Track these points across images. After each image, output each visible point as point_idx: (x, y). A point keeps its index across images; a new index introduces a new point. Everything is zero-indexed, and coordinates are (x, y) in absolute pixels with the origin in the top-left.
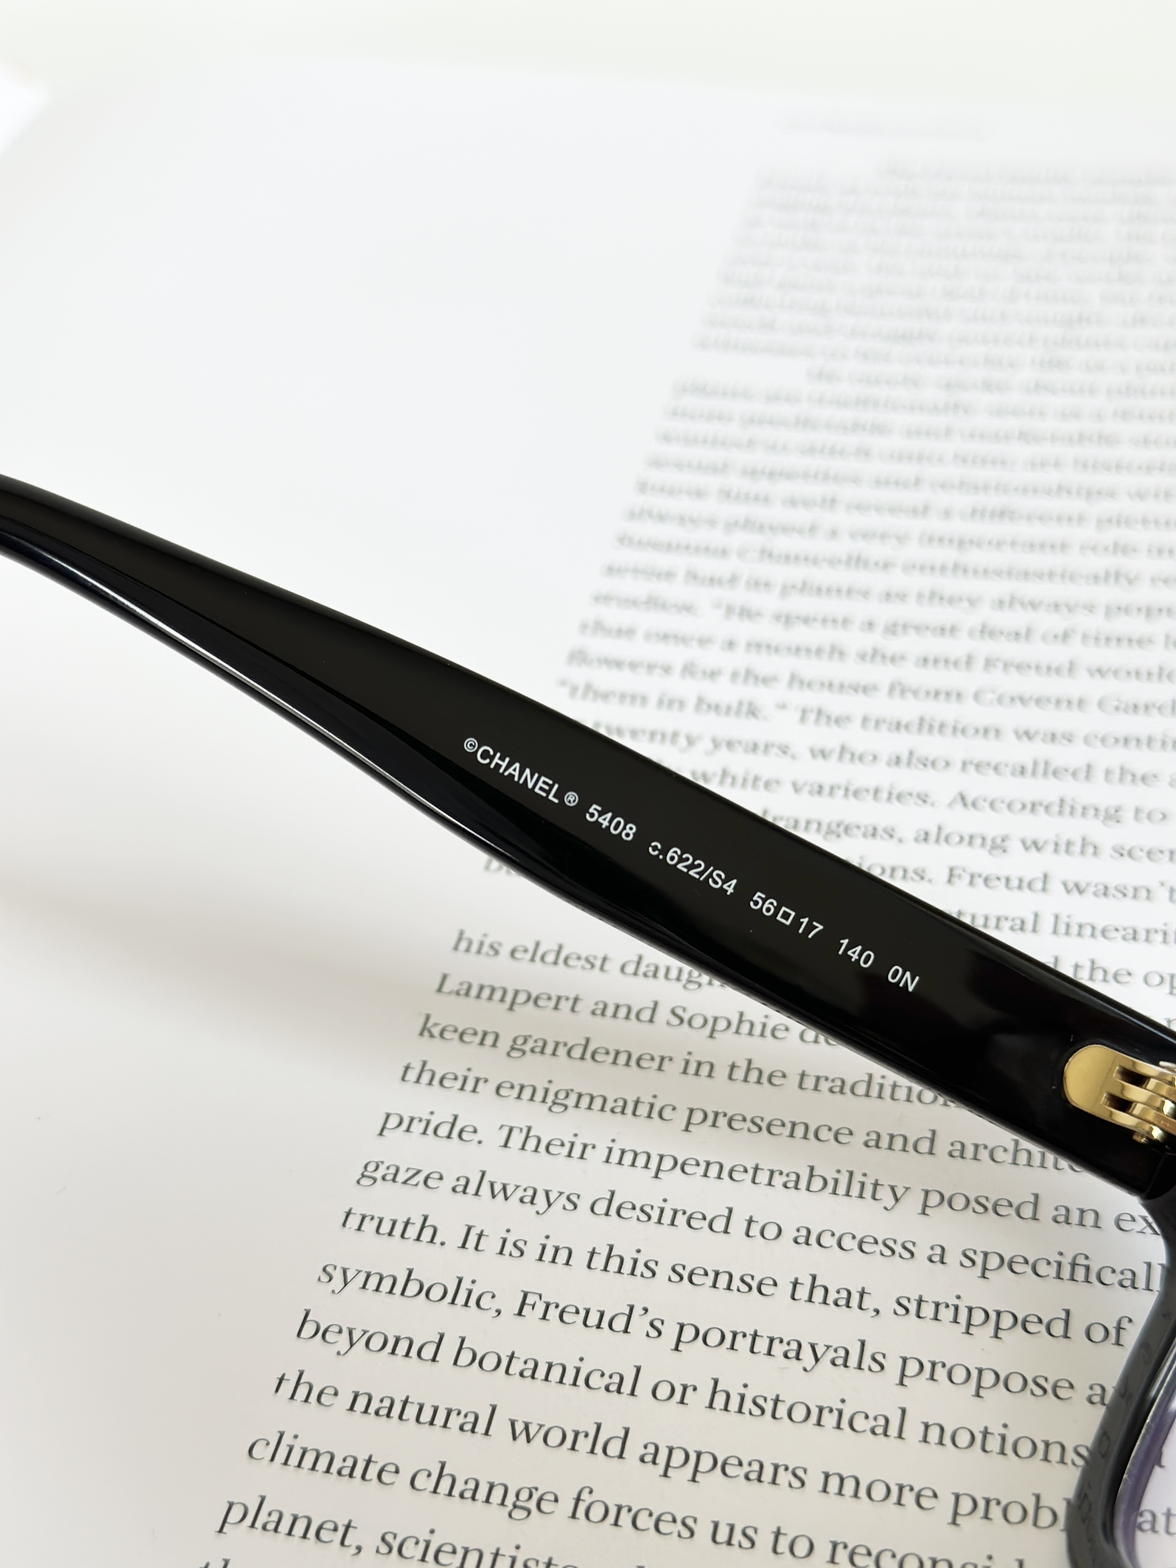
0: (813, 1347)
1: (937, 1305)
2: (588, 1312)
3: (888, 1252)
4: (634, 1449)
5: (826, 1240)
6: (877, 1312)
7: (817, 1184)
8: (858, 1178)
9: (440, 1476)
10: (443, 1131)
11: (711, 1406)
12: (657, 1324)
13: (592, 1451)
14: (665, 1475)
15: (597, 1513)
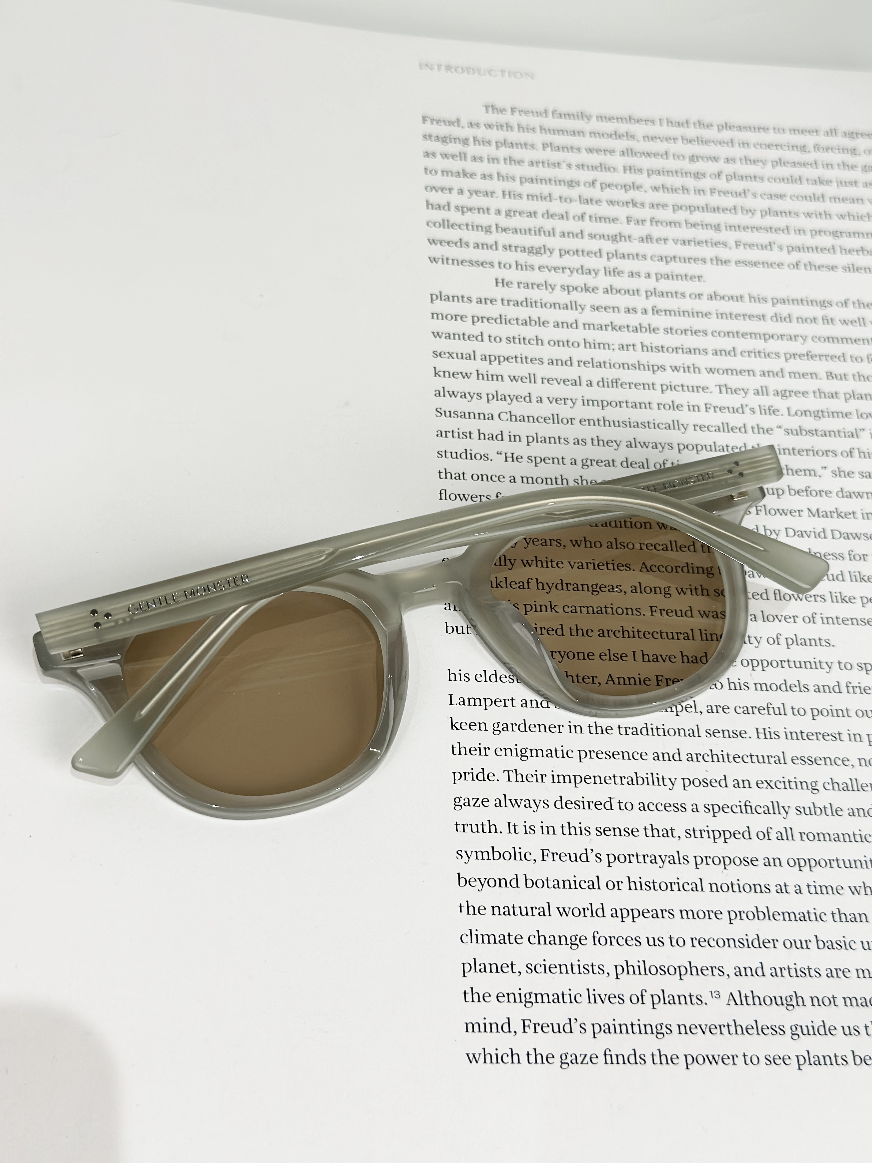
0: (660, 856)
1: (701, 831)
2: (570, 854)
3: (676, 810)
4: (608, 913)
5: (652, 807)
6: (679, 837)
7: (640, 781)
8: (655, 776)
9: (539, 937)
10: (480, 777)
11: (630, 889)
12: (598, 855)
13: (592, 916)
14: (623, 921)
15: (603, 941)
